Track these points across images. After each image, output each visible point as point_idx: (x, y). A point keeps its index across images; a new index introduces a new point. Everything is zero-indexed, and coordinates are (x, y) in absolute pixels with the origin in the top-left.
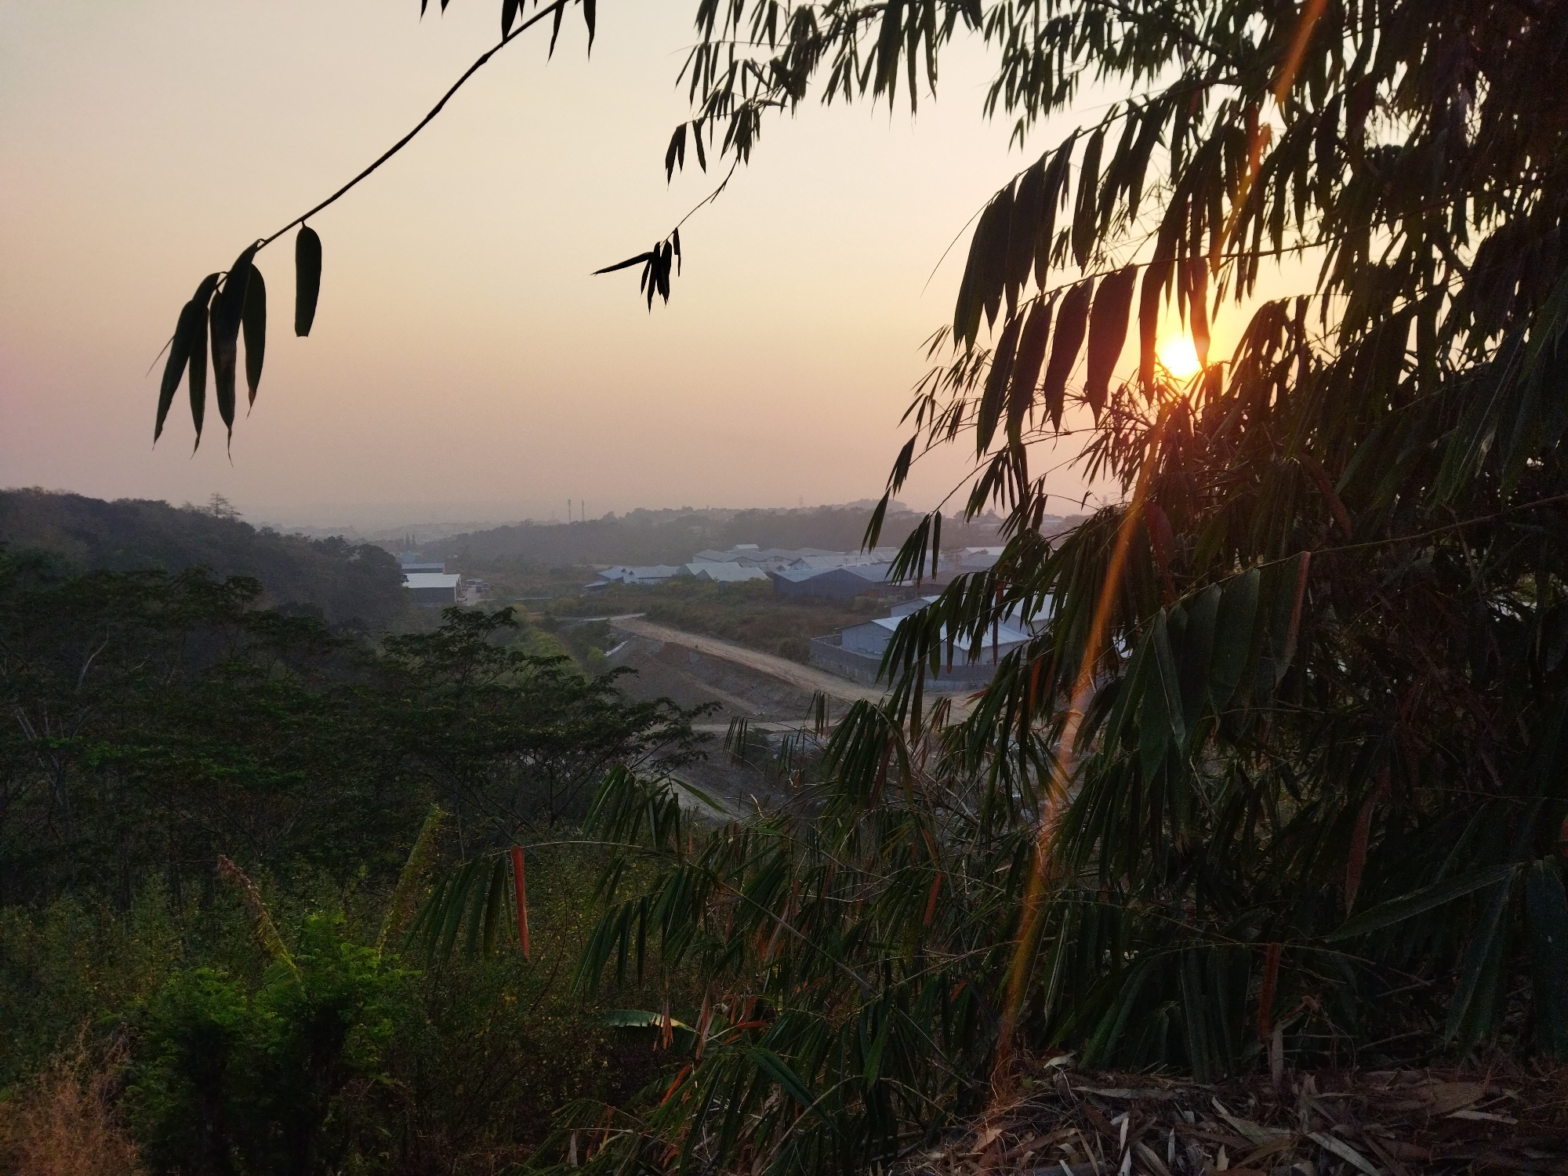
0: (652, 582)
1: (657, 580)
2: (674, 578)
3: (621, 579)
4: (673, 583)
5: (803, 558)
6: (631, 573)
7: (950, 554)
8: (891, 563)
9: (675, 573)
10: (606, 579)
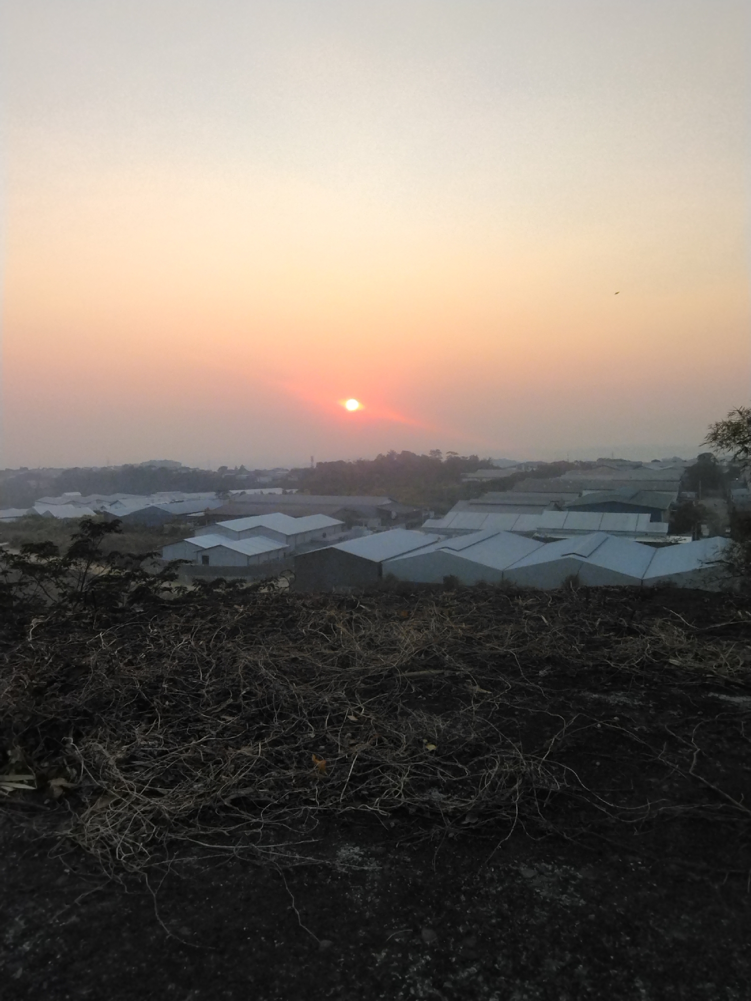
0: (8, 521)
2: (25, 517)
4: (25, 521)
5: (121, 501)
7: (221, 494)
8: (182, 501)
9: (25, 514)
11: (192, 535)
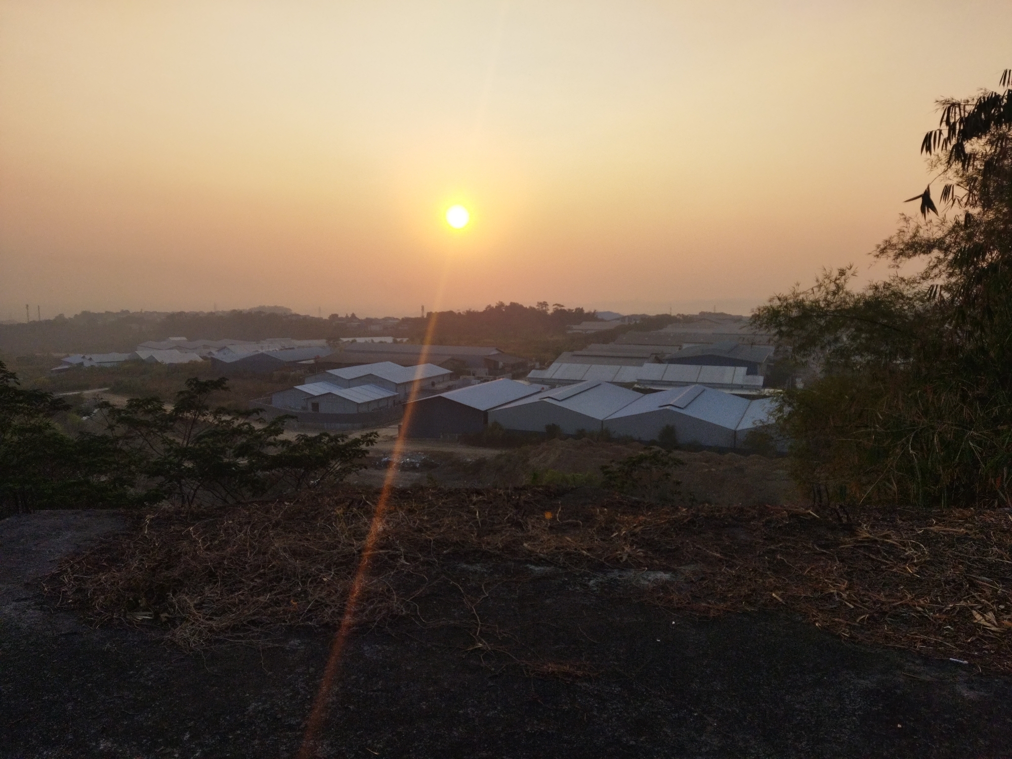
0: (108, 365)
1: (113, 364)
3: (82, 364)
4: (127, 366)
6: (90, 359)
7: (332, 342)
8: (293, 348)
9: (127, 358)
10: (68, 363)
11: (302, 382)
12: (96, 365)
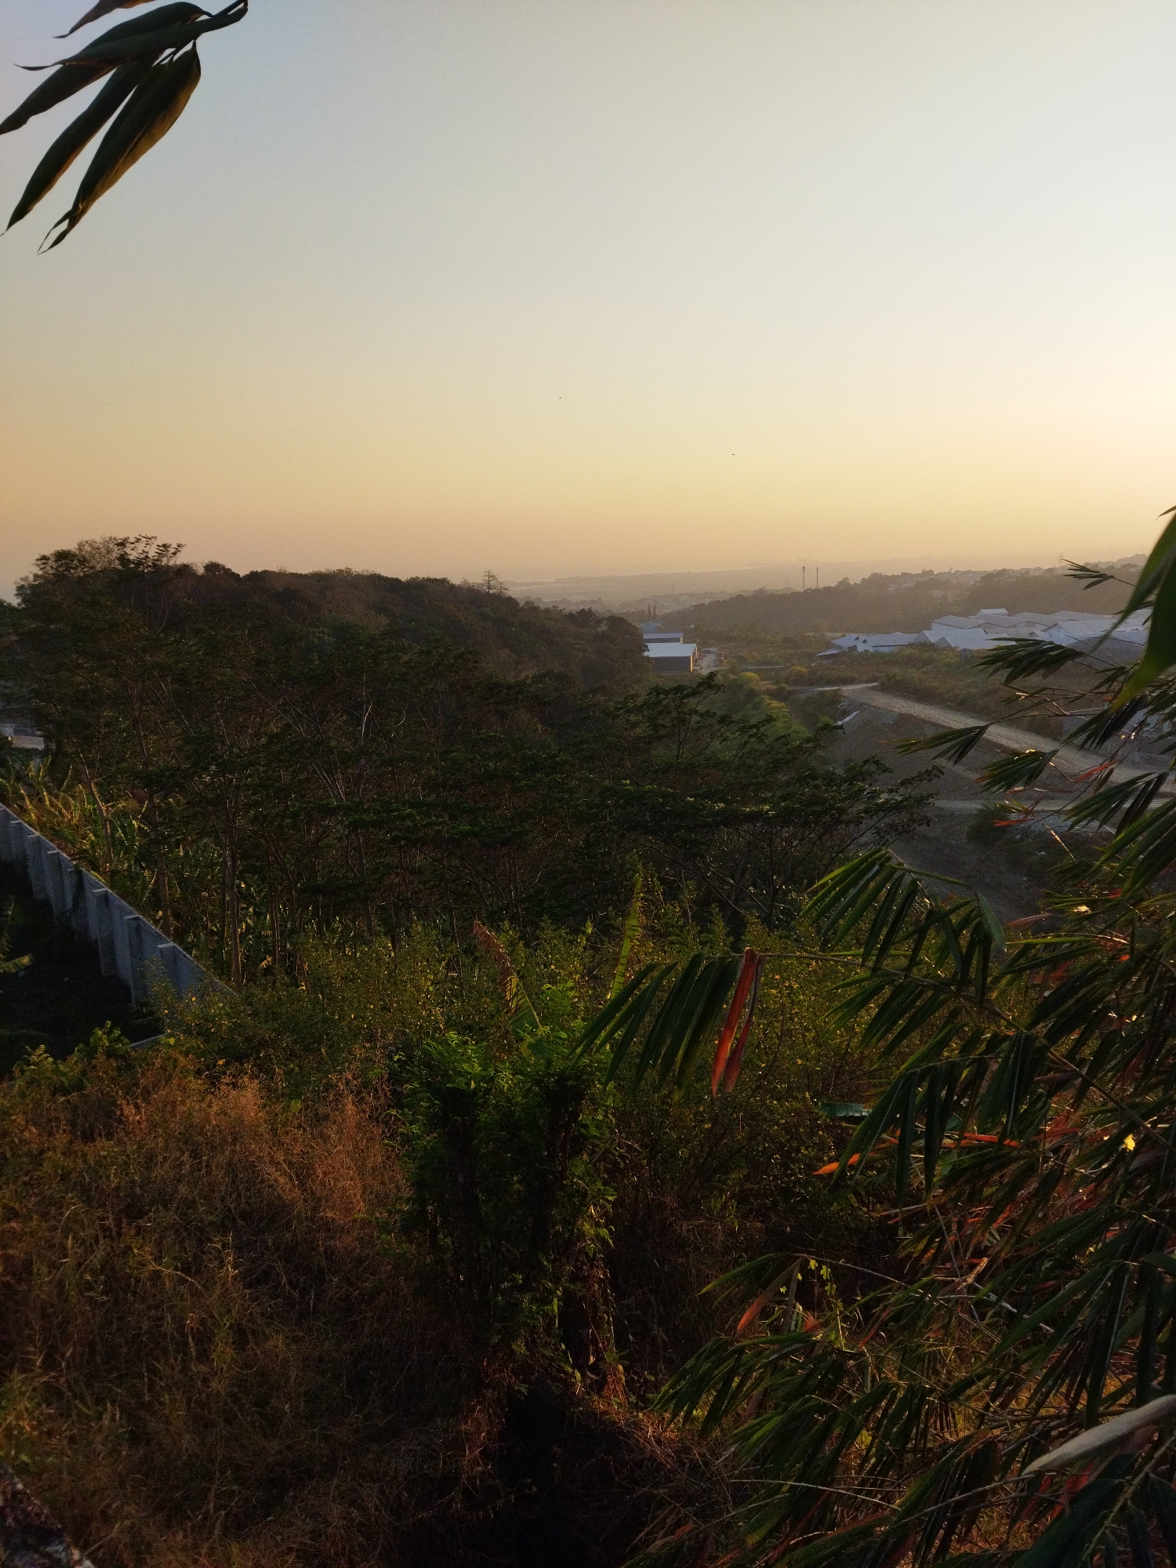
0: (887, 650)
1: (892, 648)
2: (911, 645)
3: (855, 648)
4: (909, 652)
5: (1060, 623)
6: (865, 641)
9: (912, 641)
10: (838, 647)
12: (871, 650)
